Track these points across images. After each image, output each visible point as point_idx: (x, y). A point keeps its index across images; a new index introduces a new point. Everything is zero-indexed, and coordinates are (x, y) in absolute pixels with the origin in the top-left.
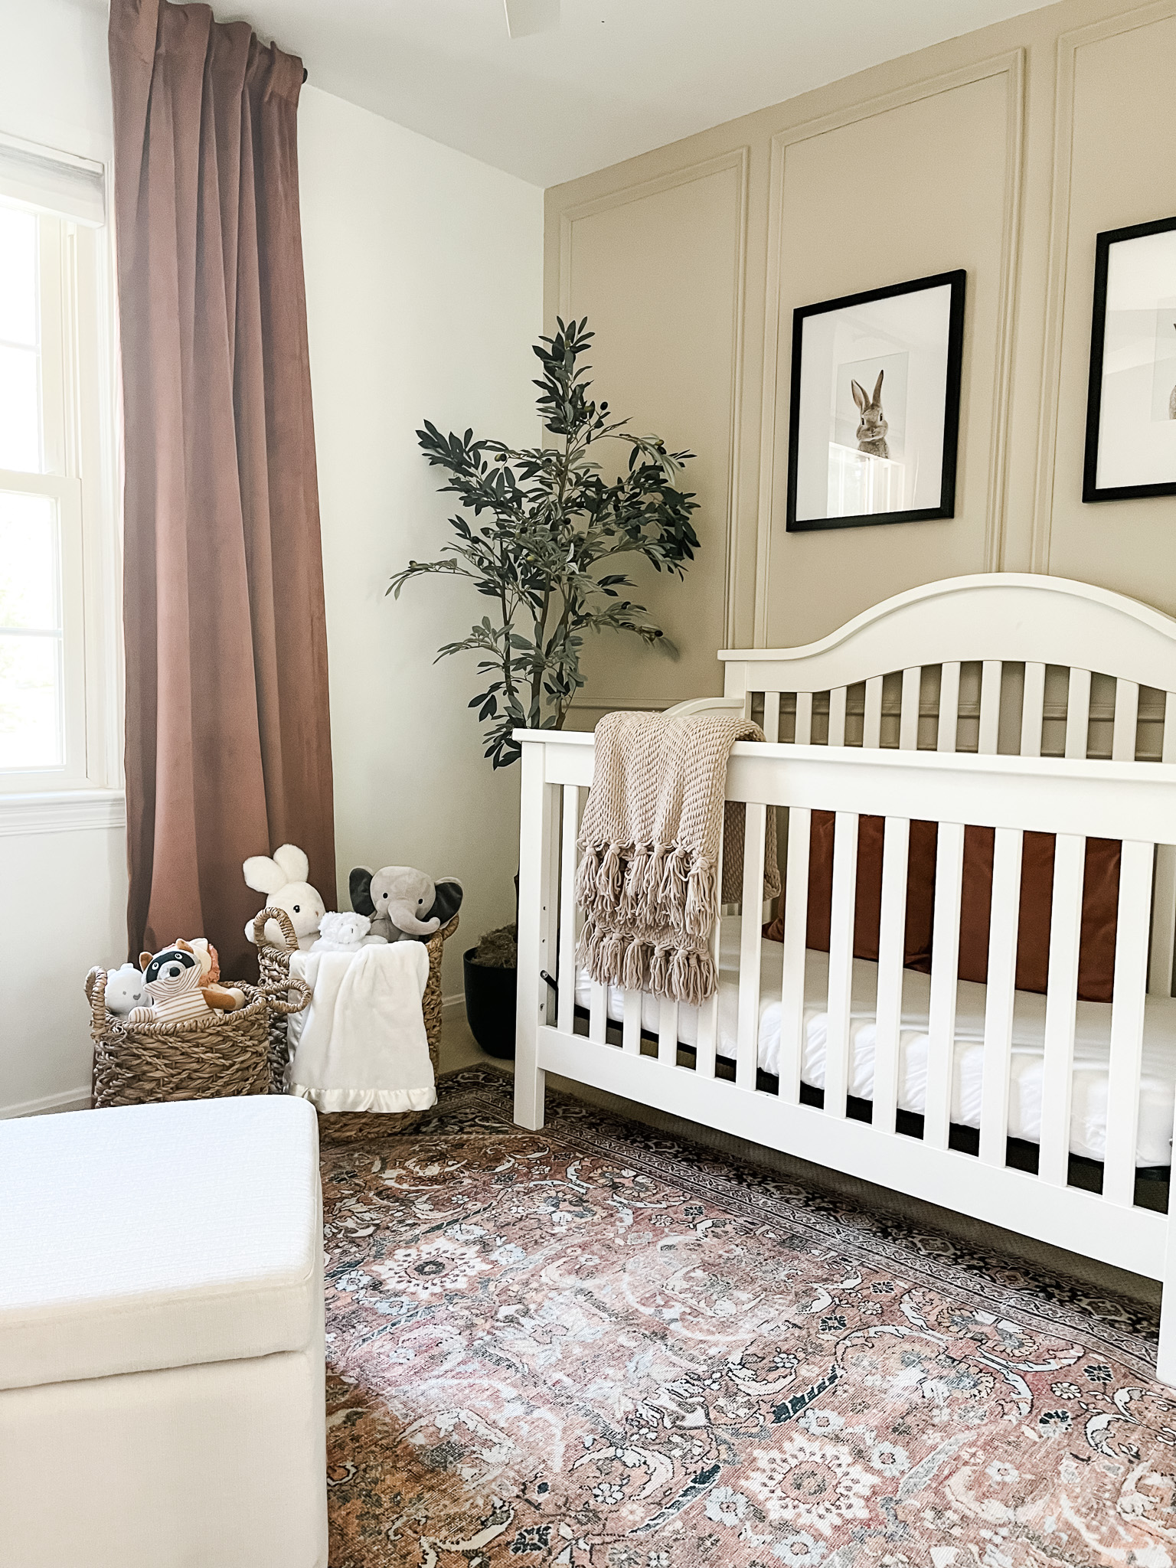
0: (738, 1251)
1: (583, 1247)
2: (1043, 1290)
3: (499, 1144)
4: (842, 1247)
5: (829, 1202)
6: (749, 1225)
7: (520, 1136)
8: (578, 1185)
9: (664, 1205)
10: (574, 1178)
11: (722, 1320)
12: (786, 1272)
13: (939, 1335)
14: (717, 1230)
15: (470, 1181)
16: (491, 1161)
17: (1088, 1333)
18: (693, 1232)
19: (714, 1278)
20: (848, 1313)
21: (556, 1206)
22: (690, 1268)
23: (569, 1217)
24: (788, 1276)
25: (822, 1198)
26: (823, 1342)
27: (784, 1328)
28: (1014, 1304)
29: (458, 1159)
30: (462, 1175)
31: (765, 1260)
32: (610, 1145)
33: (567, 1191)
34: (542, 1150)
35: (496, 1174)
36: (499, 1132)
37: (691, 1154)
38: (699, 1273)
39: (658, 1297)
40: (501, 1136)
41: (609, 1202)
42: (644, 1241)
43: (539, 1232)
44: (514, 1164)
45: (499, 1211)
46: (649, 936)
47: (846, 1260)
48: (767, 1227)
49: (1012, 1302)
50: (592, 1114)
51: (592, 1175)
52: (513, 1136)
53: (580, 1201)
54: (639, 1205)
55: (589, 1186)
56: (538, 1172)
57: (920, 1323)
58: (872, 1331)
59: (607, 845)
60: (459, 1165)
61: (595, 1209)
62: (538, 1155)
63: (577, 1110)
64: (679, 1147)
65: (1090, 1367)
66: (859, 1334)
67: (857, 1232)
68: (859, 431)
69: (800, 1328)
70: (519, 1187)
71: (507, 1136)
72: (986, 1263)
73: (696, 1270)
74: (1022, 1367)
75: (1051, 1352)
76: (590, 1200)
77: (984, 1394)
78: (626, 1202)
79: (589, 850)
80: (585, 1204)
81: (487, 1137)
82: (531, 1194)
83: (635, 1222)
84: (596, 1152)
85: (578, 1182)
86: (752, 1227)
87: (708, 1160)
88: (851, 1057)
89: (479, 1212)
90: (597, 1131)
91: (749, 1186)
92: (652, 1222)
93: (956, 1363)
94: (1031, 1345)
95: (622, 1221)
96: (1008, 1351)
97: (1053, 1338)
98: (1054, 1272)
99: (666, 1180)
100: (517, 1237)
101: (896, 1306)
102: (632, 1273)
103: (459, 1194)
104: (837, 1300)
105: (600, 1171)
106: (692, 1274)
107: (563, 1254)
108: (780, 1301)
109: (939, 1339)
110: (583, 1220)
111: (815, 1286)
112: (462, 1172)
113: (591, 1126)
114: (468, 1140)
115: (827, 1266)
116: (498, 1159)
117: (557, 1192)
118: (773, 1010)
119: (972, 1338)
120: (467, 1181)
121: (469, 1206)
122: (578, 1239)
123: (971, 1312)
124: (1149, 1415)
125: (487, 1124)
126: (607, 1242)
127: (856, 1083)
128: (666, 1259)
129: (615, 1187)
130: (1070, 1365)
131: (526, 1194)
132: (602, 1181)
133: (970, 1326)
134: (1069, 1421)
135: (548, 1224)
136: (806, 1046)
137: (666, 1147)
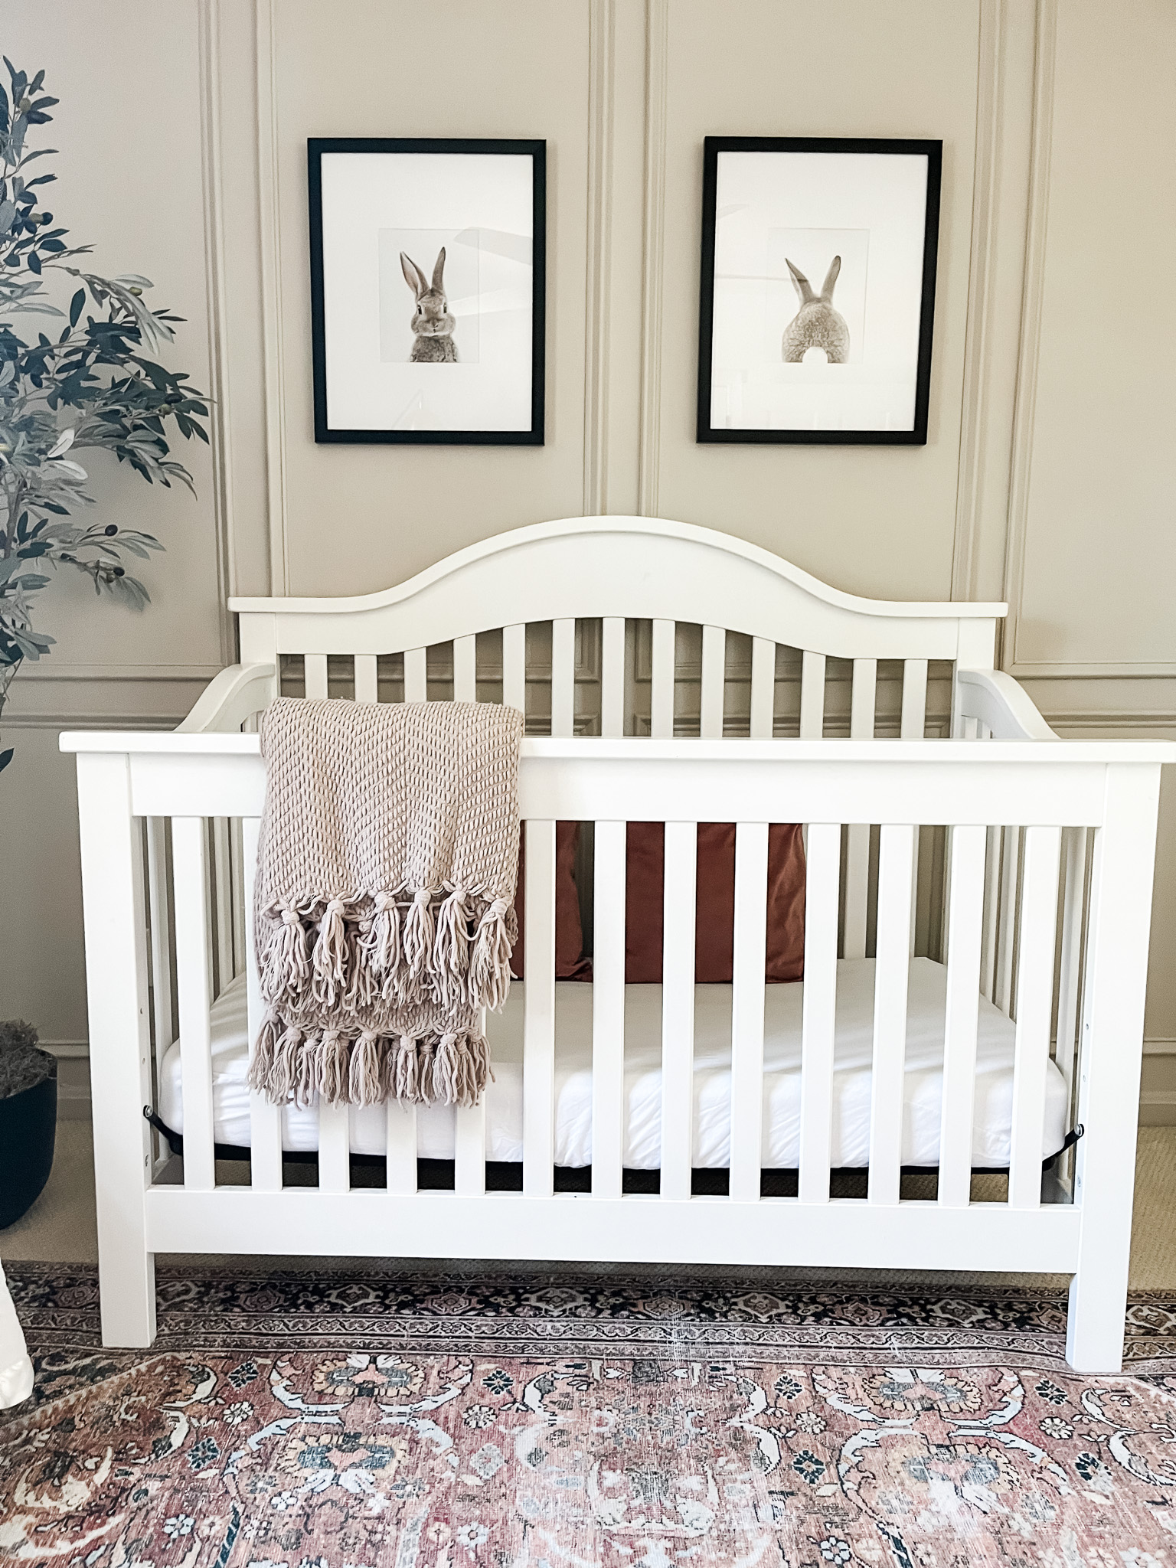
0: (612, 1418)
1: (440, 1515)
2: (900, 1315)
3: (128, 1394)
4: (692, 1352)
5: (614, 1294)
6: (577, 1371)
7: (143, 1368)
8: (317, 1414)
9: (455, 1391)
10: (298, 1404)
11: (715, 1533)
12: (688, 1421)
13: (896, 1422)
14: (555, 1396)
15: (158, 1484)
16: (147, 1432)
17: (989, 1348)
18: (532, 1417)
19: (634, 1474)
20: (803, 1442)
21: (325, 1464)
22: (594, 1474)
23: (363, 1473)
24: (698, 1423)
25: (601, 1292)
26: (832, 1500)
27: (780, 1505)
28: (901, 1345)
29: (93, 1451)
30: (132, 1479)
31: (650, 1414)
32: (287, 1326)
33: (313, 1430)
34: (201, 1376)
35: (181, 1450)
36: (103, 1372)
37: (398, 1294)
38: (612, 1478)
39: (614, 1544)
40: (115, 1379)
41: (385, 1421)
42: (497, 1463)
43: (354, 1526)
44: (189, 1421)
45: (260, 1516)
46: (387, 1024)
47: (717, 1369)
48: (596, 1365)
49: (897, 1345)
50: (208, 1286)
51: (317, 1387)
52: (133, 1371)
53: (350, 1441)
54: (428, 1405)
55: (335, 1407)
56: (238, 1420)
57: (870, 1417)
58: (847, 1451)
59: (322, 906)
60: (106, 1464)
61: (382, 1440)
62: (205, 1389)
63: (179, 1287)
64: (375, 1290)
65: (1038, 1388)
66: (843, 1467)
67: (683, 1323)
68: (414, 322)
69: (792, 1494)
70: (241, 1458)
71: (125, 1375)
72: (823, 1304)
73: (604, 1473)
74: (995, 1420)
75: (995, 1388)
76: (359, 1429)
77: (1015, 1476)
78: (406, 1409)
79: (289, 916)
80: (362, 1441)
81: (94, 1388)
82: (273, 1463)
83: (453, 1436)
84: (280, 1345)
85: (313, 1408)
86: (583, 1372)
87: (426, 1294)
88: (696, 1121)
89: (231, 1536)
90: (244, 1310)
91: (511, 1310)
92: (473, 1424)
93: (951, 1448)
94: (969, 1389)
95: (438, 1445)
96: (964, 1407)
97: (976, 1370)
98: (877, 1287)
99: (413, 1348)
100: (337, 1549)
101: (827, 1409)
102: (544, 1523)
103: (167, 1516)
104: (772, 1429)
105: (322, 1377)
106: (607, 1483)
107: (432, 1548)
108: (732, 1467)
109: (905, 1427)
110: (391, 1469)
111: (735, 1422)
112: (127, 1473)
113: (229, 1303)
114: (71, 1409)
115: (712, 1388)
116: (153, 1424)
117: (303, 1439)
118: (576, 1084)
119: (923, 1409)
120: (153, 1486)
121: (205, 1531)
122: (419, 1510)
123: (885, 1376)
124: (1128, 1417)
125: (70, 1366)
126: (460, 1490)
127: (703, 1151)
128: (555, 1477)
129: (366, 1391)
130: (1025, 1397)
131: (265, 1465)
132: (341, 1391)
133: (903, 1393)
134: (1102, 1465)
135: (351, 1502)
136: (629, 1122)
137: (358, 1297)
